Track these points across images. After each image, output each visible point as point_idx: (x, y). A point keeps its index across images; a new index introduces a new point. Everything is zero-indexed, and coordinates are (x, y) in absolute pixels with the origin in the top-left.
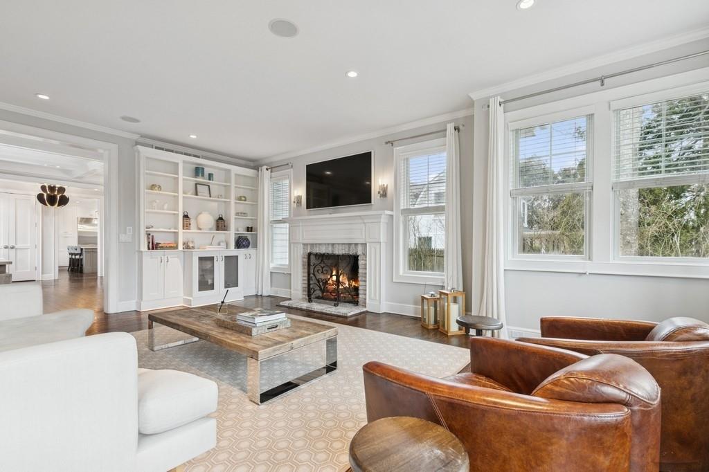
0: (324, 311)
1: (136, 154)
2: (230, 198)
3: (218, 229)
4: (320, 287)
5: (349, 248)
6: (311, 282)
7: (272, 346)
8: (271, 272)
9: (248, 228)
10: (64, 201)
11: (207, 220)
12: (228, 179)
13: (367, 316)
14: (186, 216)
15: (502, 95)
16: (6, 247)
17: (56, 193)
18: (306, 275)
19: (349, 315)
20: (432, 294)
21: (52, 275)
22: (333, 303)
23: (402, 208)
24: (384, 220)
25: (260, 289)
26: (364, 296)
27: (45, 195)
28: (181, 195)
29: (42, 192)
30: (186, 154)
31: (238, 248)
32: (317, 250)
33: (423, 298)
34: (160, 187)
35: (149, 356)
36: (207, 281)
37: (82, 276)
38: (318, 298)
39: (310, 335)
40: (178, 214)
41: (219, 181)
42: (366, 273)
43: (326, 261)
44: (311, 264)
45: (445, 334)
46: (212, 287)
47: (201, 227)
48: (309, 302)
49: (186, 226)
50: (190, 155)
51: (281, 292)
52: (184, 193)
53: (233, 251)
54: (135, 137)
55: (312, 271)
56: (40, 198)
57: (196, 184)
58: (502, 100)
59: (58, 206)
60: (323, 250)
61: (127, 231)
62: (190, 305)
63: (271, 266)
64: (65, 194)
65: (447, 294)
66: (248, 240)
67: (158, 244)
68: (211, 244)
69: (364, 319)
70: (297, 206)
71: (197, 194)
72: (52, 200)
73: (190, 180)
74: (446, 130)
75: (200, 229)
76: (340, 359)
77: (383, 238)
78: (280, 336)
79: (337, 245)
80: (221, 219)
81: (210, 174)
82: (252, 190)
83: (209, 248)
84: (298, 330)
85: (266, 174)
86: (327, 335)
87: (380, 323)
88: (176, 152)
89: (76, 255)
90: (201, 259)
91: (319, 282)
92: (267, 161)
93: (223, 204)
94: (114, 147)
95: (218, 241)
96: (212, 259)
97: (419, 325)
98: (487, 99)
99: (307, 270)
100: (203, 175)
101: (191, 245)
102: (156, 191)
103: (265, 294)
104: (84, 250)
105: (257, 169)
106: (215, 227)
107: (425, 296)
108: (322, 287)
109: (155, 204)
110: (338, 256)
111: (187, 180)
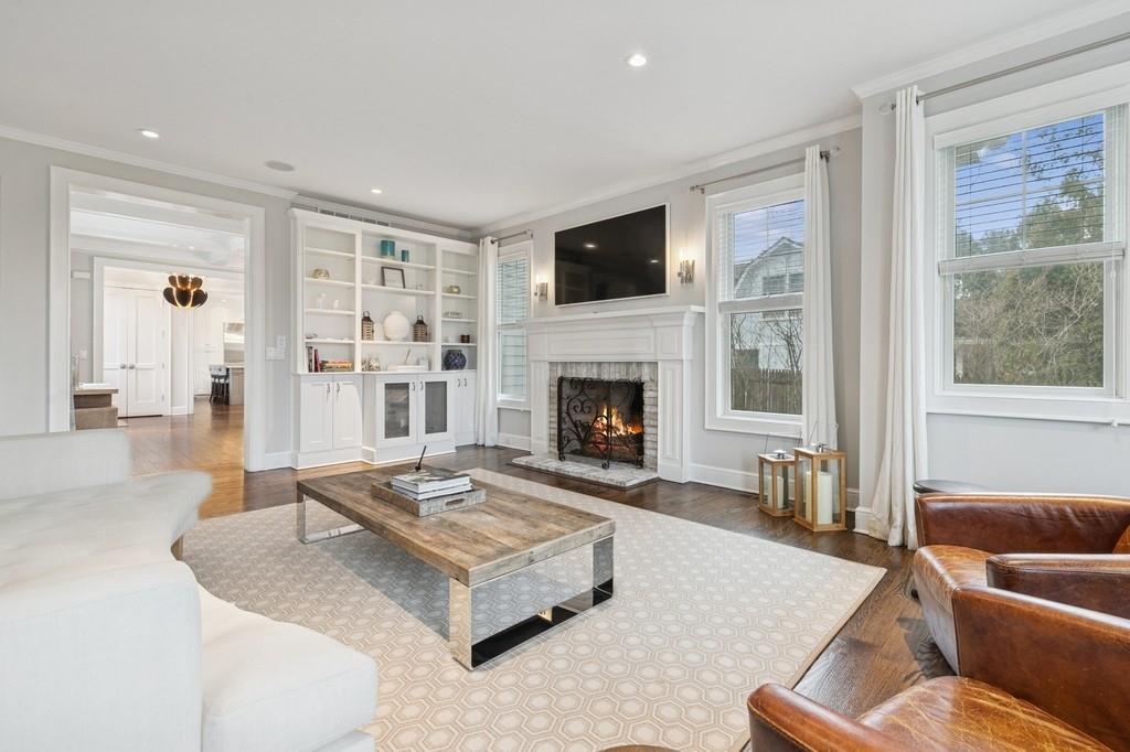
0: (585, 477)
1: (292, 222)
2: (434, 290)
3: (416, 339)
4: (578, 435)
5: (628, 369)
6: (564, 426)
7: (494, 557)
8: (499, 409)
9: (463, 336)
10: (200, 298)
11: (399, 324)
12: (431, 260)
13: (659, 488)
14: (366, 319)
15: (920, 83)
16: (123, 367)
17: (189, 287)
18: (556, 414)
19: (628, 484)
20: (779, 455)
21: (185, 408)
22: (600, 462)
23: (720, 300)
24: (688, 321)
25: (481, 436)
26: (653, 452)
27: (174, 290)
28: (359, 285)
29: (170, 286)
30: (367, 221)
31: (448, 369)
32: (572, 373)
33: (762, 461)
34: (327, 273)
35: (297, 552)
36: (399, 423)
37: (228, 410)
38: (574, 452)
39: (564, 534)
40: (354, 316)
41: (418, 263)
42: (656, 413)
43: (587, 392)
44: (564, 396)
45: (806, 529)
46: (406, 432)
47: (389, 336)
48: (560, 459)
49: (368, 333)
50: (373, 222)
51: (514, 441)
52: (364, 282)
53: (438, 374)
54: (291, 196)
55: (564, 408)
56: (168, 294)
57: (383, 268)
58: (921, 93)
59: (193, 305)
60: (583, 373)
61: (278, 342)
62: (373, 460)
63: (499, 399)
64: (201, 288)
65: (810, 456)
66: (462, 355)
67: (324, 362)
68: (405, 364)
69: (654, 493)
70: (541, 300)
71: (383, 284)
72: (183, 298)
73: (373, 262)
74: (803, 159)
75: (389, 340)
76: (617, 576)
77: (686, 354)
78: (509, 534)
79: (607, 366)
80: (420, 322)
81: (403, 252)
82: (469, 276)
83: (401, 369)
84: (541, 522)
85: (490, 250)
86: (596, 535)
87: (682, 503)
88: (352, 218)
89: (220, 377)
90: (389, 387)
91: (576, 426)
92: (492, 229)
93: (424, 298)
94: (260, 212)
95: (415, 359)
96: (405, 386)
97: (754, 508)
98: (892, 94)
99: (556, 407)
100: (393, 253)
101: (374, 364)
102: (322, 280)
103: (489, 443)
104: (230, 371)
105: (477, 243)
106: (411, 336)
107: (767, 457)
108: (582, 435)
109: (320, 301)
110: (609, 383)
111: (369, 261)
